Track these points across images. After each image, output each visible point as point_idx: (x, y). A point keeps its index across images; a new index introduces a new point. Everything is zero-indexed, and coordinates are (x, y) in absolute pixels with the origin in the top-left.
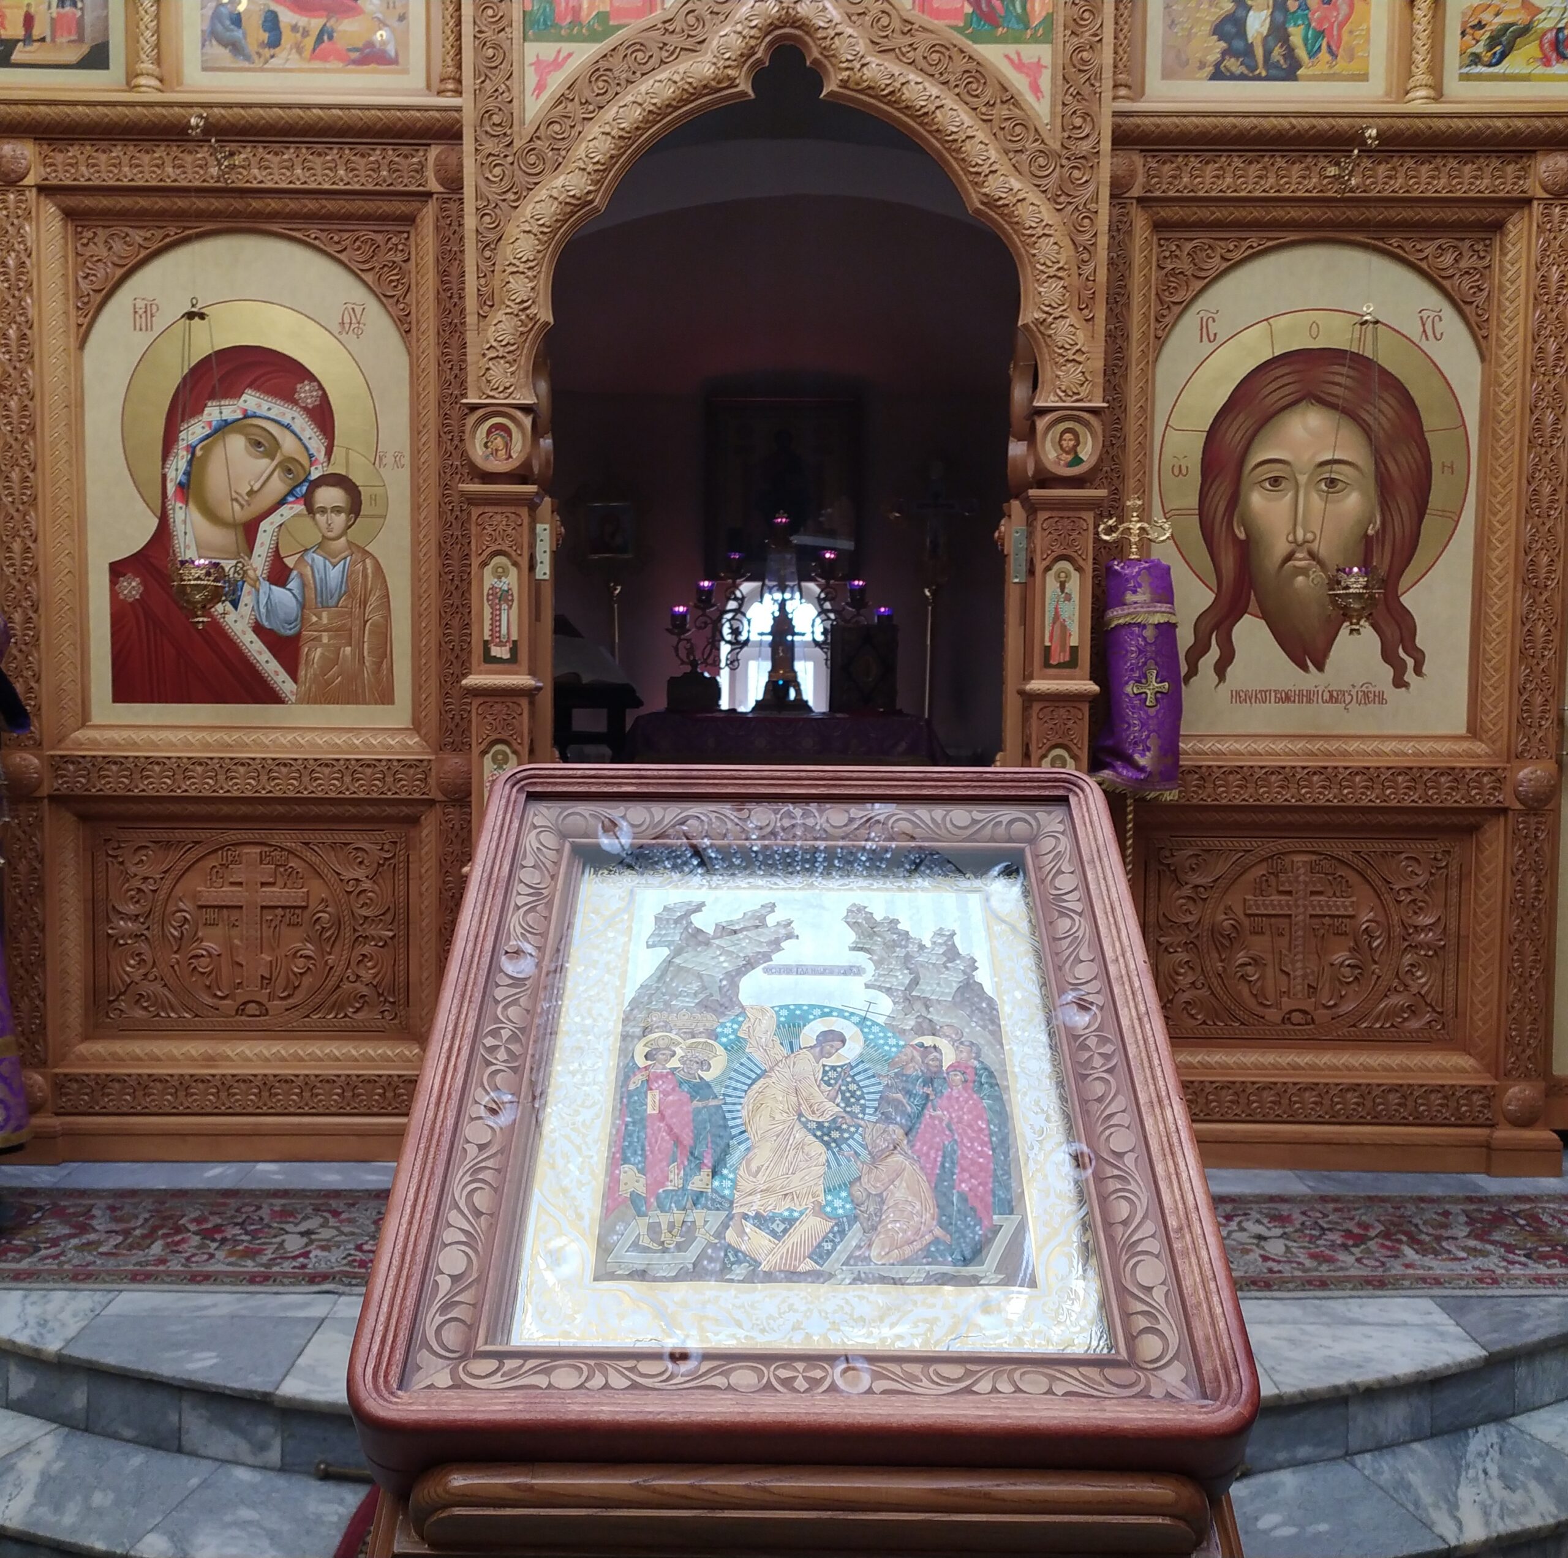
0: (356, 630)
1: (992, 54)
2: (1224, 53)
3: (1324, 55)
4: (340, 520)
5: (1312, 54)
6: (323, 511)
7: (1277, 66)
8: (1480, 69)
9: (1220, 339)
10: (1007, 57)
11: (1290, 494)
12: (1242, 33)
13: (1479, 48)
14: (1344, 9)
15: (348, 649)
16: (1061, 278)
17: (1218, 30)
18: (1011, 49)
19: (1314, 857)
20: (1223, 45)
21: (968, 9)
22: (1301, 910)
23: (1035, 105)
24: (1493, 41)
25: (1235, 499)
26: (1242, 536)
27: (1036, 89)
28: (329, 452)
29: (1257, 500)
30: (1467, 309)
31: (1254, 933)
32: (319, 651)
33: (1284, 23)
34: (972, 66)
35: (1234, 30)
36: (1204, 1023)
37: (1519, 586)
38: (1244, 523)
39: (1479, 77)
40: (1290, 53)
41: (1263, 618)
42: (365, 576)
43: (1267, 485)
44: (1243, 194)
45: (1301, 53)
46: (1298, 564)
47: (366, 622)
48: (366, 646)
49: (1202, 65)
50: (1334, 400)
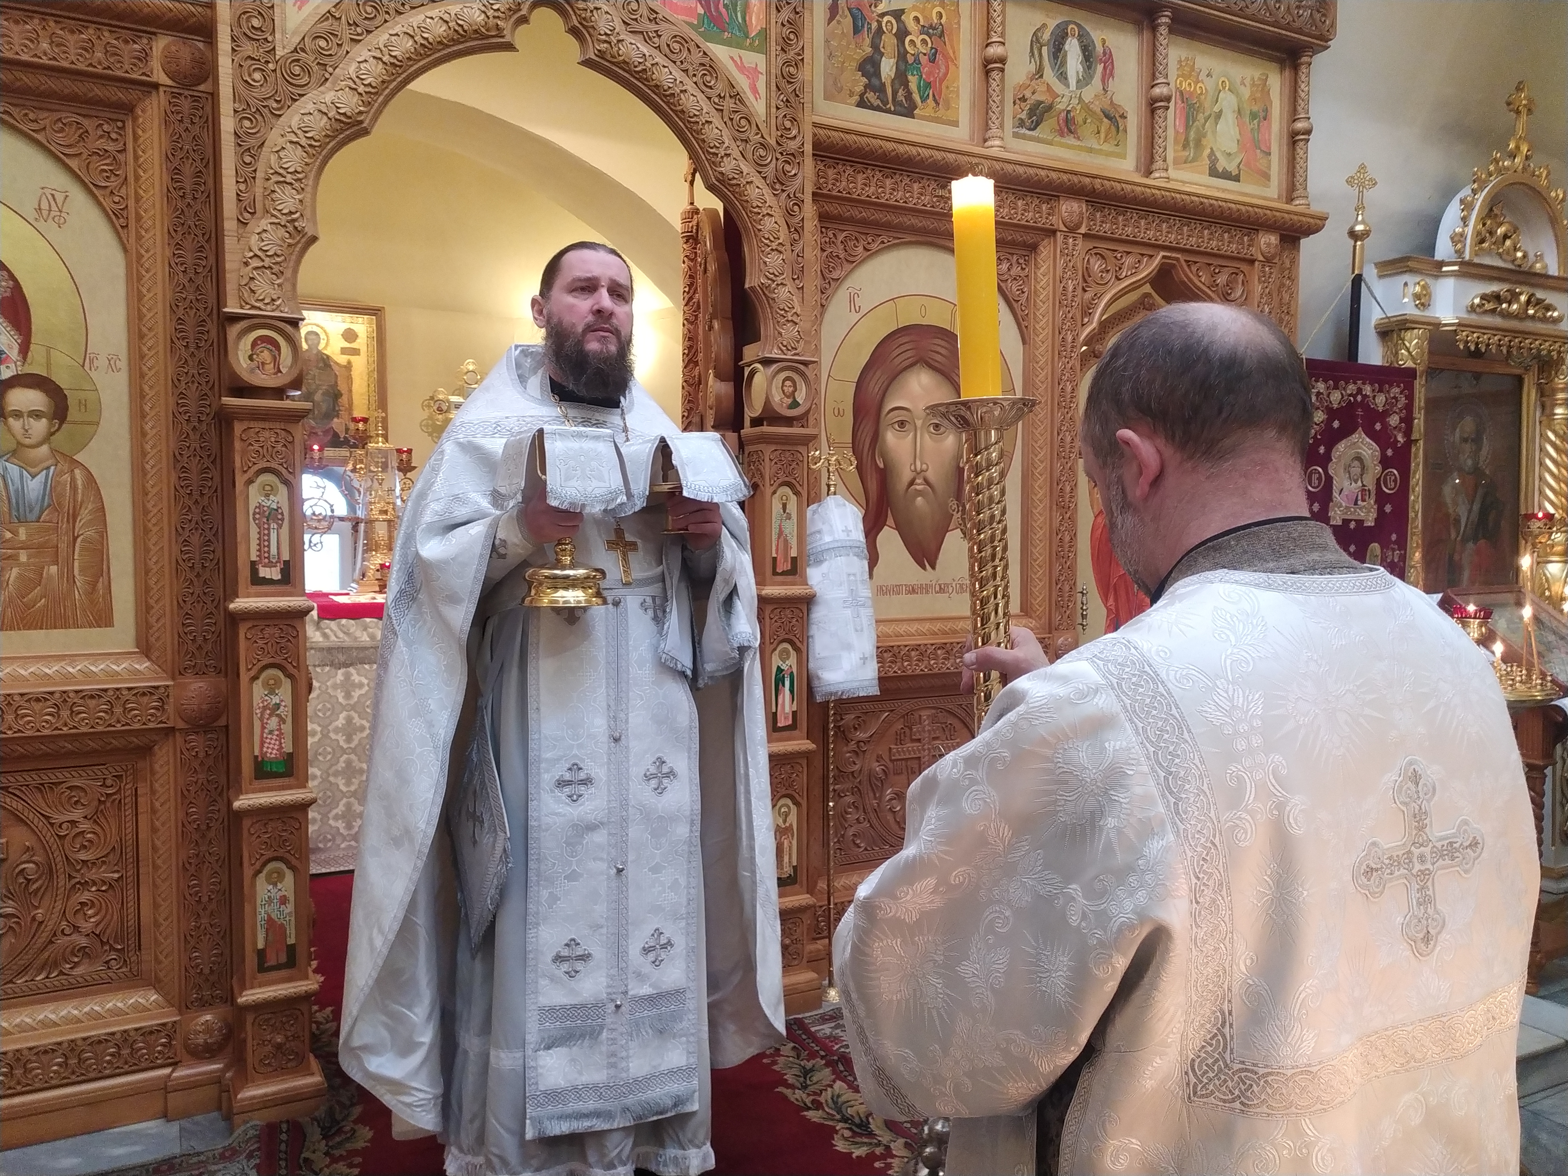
0: (63, 546)
1: (721, 52)
2: (866, 87)
3: (930, 100)
4: (40, 426)
5: (924, 99)
6: (18, 414)
7: (901, 104)
8: (1023, 131)
9: (864, 311)
10: (732, 58)
11: (911, 435)
12: (878, 74)
13: (1024, 116)
14: (943, 70)
15: (54, 569)
16: (781, 252)
17: (861, 68)
18: (735, 52)
19: (934, 711)
20: (865, 80)
21: (701, 11)
22: (927, 752)
23: (755, 103)
24: (1032, 112)
25: (876, 437)
26: (881, 466)
27: (755, 90)
28: (24, 349)
29: (891, 437)
30: (1015, 305)
31: (896, 774)
32: (15, 571)
33: (905, 71)
34: (706, 60)
35: (872, 70)
36: (866, 849)
37: (1054, 507)
38: (883, 456)
39: (1024, 137)
40: (909, 95)
41: (897, 529)
42: (74, 488)
43: (896, 426)
44: (883, 201)
45: (916, 97)
46: (918, 487)
47: (75, 539)
48: (76, 564)
49: (851, 94)
50: (936, 365)
